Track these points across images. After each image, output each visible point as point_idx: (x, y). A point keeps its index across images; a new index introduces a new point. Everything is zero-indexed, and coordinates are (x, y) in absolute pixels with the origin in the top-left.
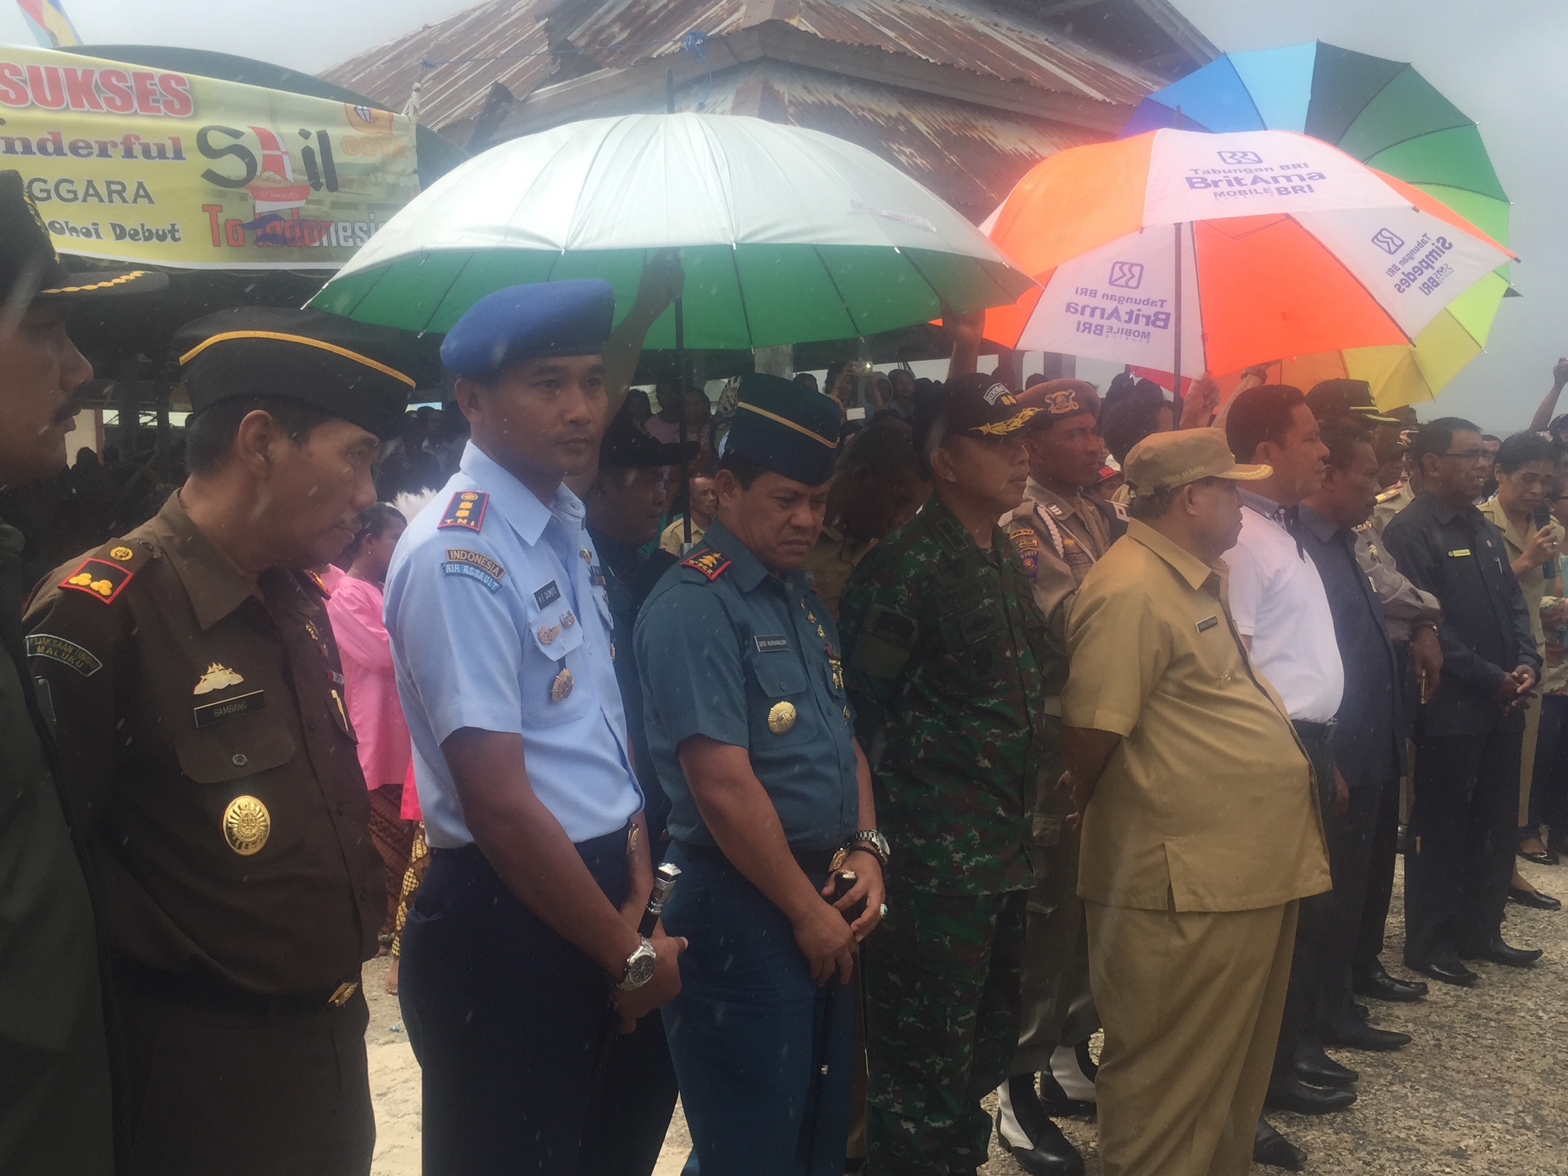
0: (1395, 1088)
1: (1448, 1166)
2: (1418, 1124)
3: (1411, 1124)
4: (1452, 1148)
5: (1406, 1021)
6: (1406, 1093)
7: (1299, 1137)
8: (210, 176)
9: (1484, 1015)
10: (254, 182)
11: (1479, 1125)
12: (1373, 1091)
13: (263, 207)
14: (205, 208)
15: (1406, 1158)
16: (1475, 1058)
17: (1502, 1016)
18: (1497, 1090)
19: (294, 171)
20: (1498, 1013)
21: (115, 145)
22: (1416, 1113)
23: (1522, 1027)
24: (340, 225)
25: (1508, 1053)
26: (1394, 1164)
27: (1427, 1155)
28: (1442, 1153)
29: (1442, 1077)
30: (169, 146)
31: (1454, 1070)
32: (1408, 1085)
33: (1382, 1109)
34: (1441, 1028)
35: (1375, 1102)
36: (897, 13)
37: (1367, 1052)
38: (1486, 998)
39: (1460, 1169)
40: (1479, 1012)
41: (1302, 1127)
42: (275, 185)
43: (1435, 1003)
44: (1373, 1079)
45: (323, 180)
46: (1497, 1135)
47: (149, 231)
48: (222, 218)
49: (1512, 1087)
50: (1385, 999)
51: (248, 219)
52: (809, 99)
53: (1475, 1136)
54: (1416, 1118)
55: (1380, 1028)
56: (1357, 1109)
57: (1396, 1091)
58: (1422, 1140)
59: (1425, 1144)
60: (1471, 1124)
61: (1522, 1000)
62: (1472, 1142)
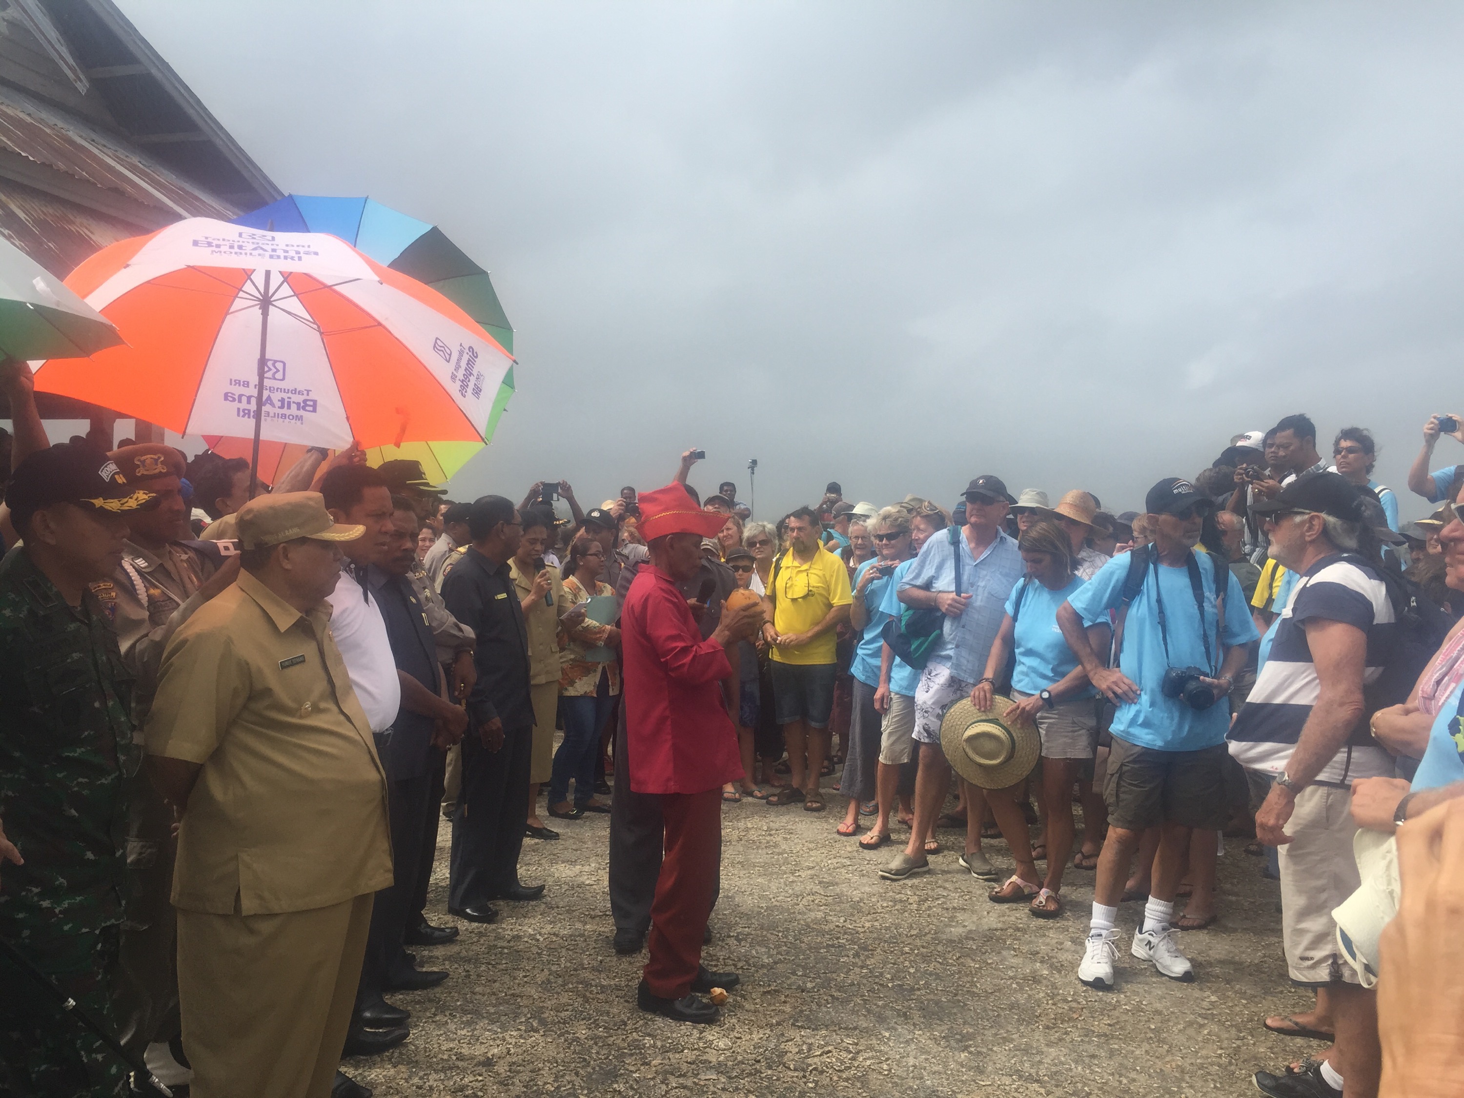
0: (438, 1018)
1: (480, 1075)
2: (456, 1045)
3: (451, 1046)
4: (482, 1059)
5: (444, 960)
6: (446, 1021)
7: (365, 1077)
9: (499, 944)
11: (501, 1036)
12: (422, 1024)
15: (449, 1075)
16: (495, 981)
17: (512, 944)
18: (512, 1004)
20: (509, 942)
22: (455, 1036)
23: (526, 950)
25: (518, 972)
26: (439, 1083)
27: (464, 1070)
28: (475, 1066)
29: (472, 1002)
31: (480, 994)
32: (447, 1013)
33: (428, 1038)
34: (469, 961)
35: (424, 1033)
37: (416, 992)
38: (500, 930)
39: (489, 1075)
40: (496, 942)
41: (367, 1067)
43: (464, 941)
44: (421, 1014)
46: (513, 1041)
49: (522, 999)
50: (426, 945)
53: (498, 1046)
54: (454, 1040)
55: (424, 970)
56: (410, 1042)
57: (439, 1021)
58: (461, 1057)
59: (462, 1060)
60: (495, 1036)
61: (525, 928)
62: (496, 1050)
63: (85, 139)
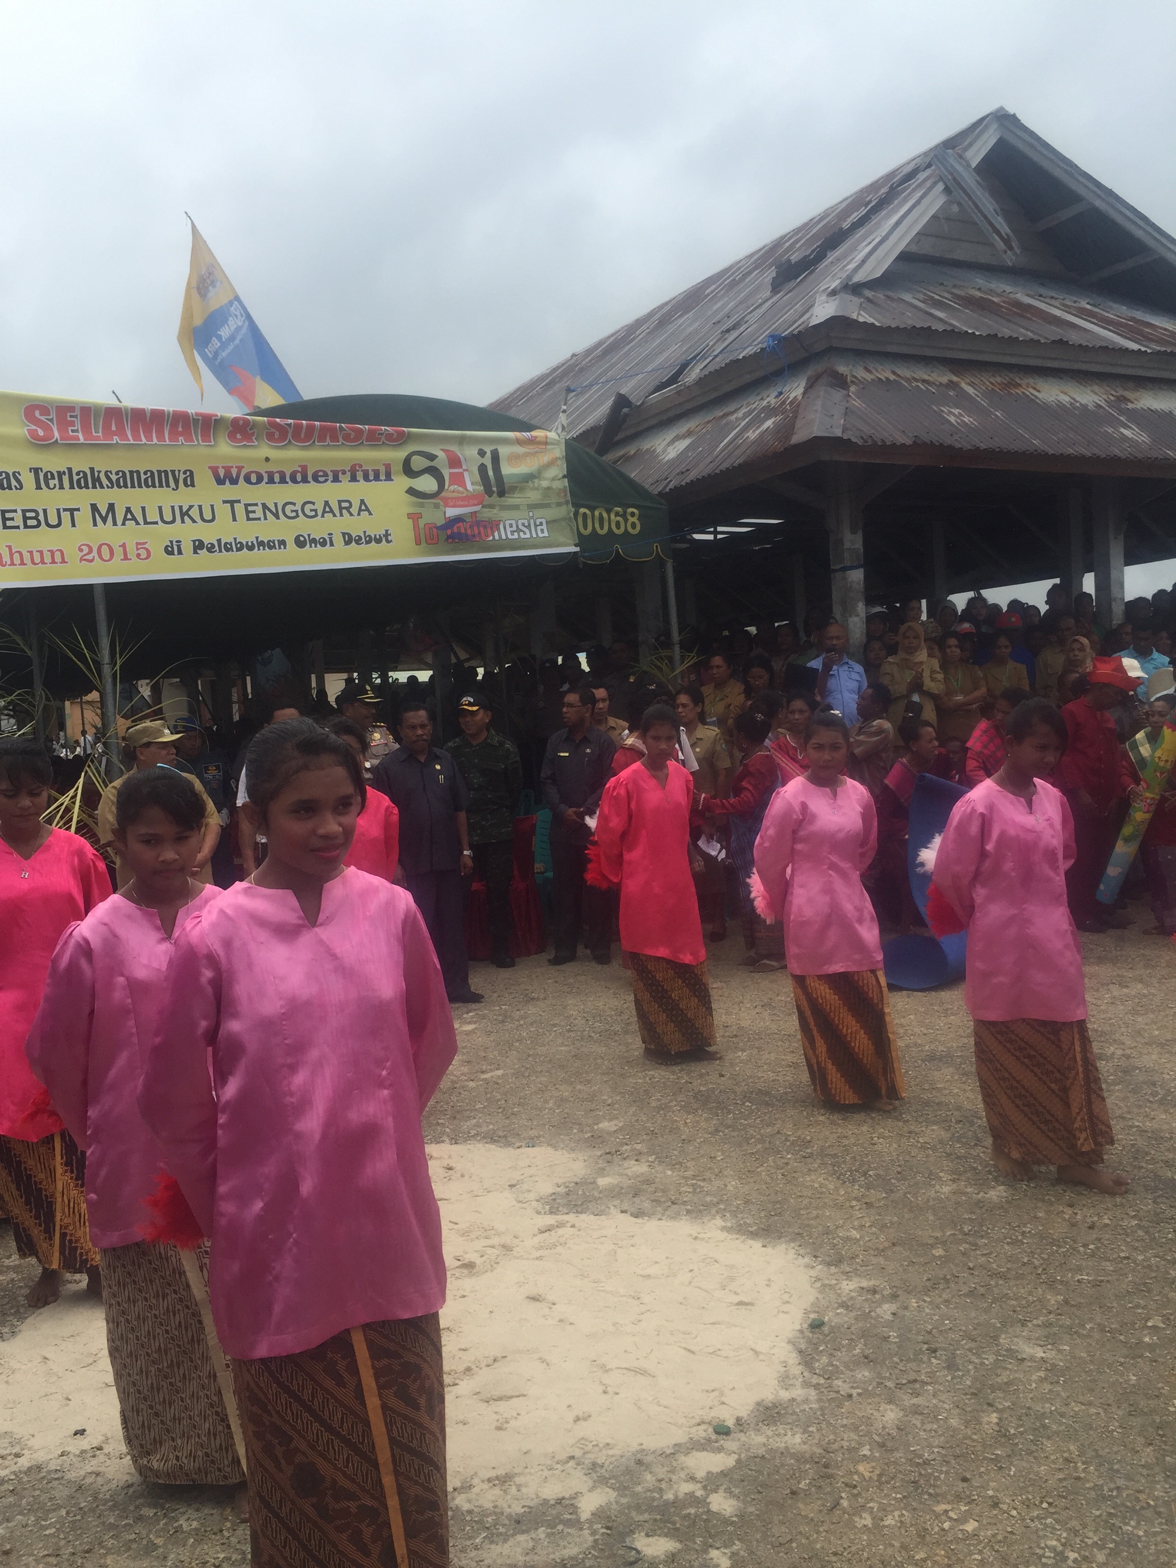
8: (411, 491)
10: (443, 494)
13: (451, 512)
14: (410, 516)
19: (472, 484)
21: (344, 473)
24: (508, 523)
30: (383, 470)
36: (949, 296)
42: (460, 495)
45: (495, 489)
47: (369, 536)
48: (422, 523)
51: (440, 522)
52: (869, 377)
63: (1032, 297)
